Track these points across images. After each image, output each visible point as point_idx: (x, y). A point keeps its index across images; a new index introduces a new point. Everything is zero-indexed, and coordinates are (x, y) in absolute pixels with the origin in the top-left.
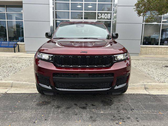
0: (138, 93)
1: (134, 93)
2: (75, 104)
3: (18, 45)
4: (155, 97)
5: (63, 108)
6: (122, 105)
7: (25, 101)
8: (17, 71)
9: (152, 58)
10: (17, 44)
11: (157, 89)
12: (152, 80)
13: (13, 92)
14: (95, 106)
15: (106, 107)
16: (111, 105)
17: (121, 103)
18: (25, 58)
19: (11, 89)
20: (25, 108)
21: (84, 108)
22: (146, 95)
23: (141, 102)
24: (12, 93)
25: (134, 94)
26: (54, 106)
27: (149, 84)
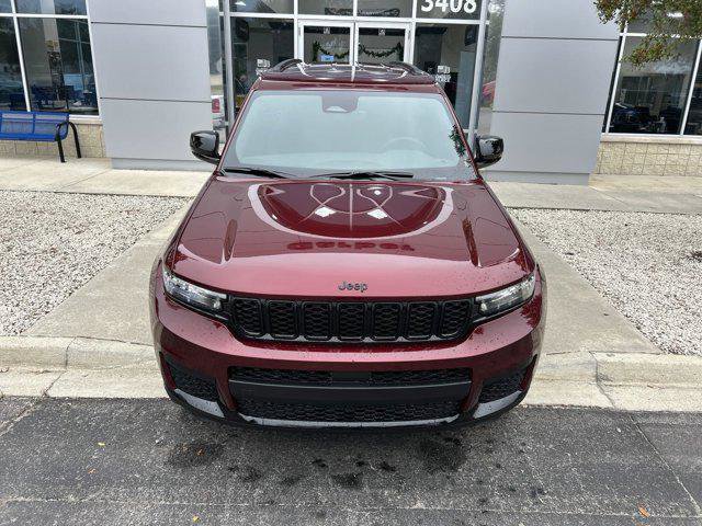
0: (568, 401)
1: (549, 402)
2: (317, 461)
3: (73, 125)
4: (634, 428)
5: (271, 482)
6: (499, 466)
7: (125, 440)
8: (79, 278)
9: (645, 195)
10: (67, 123)
11: (644, 380)
12: (630, 336)
13: (74, 393)
14: (393, 470)
15: (438, 476)
16: (454, 469)
17: (495, 456)
18: (108, 198)
19: (65, 376)
20: (128, 481)
21: (351, 482)
22: (597, 411)
23: (572, 451)
24: (70, 400)
25: (549, 407)
26: (237, 468)
27: (617, 358)
